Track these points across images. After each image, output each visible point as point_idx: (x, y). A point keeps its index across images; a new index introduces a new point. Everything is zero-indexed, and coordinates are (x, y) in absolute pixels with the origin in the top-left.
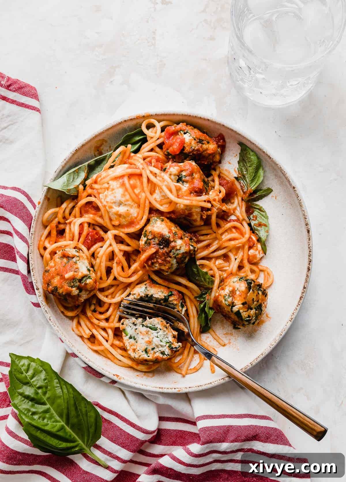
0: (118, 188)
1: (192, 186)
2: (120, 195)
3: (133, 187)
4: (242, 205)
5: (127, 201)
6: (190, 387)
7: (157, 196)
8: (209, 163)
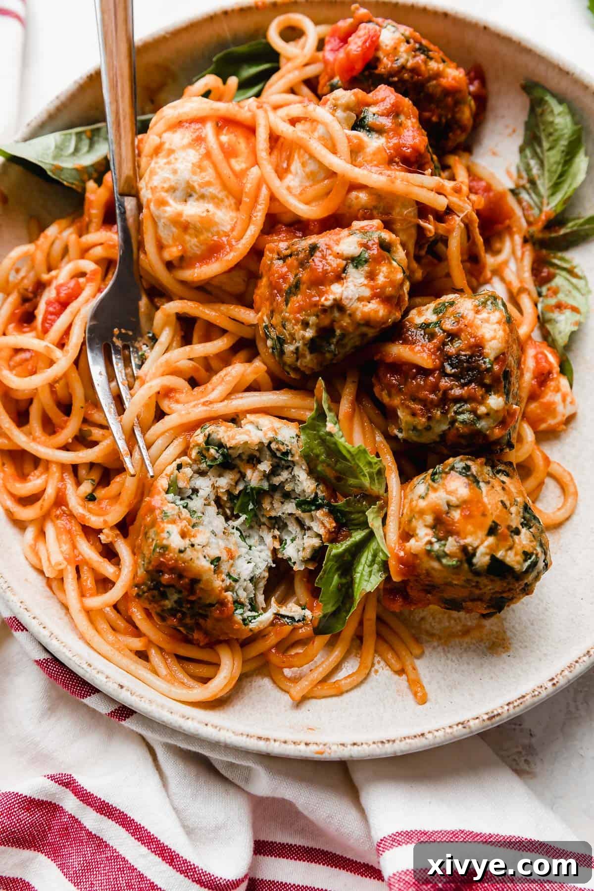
0: (184, 148)
1: (396, 141)
2: (190, 165)
3: (229, 153)
4: (523, 254)
5: (209, 184)
6: (354, 744)
7: (294, 180)
8: (444, 120)
